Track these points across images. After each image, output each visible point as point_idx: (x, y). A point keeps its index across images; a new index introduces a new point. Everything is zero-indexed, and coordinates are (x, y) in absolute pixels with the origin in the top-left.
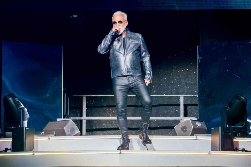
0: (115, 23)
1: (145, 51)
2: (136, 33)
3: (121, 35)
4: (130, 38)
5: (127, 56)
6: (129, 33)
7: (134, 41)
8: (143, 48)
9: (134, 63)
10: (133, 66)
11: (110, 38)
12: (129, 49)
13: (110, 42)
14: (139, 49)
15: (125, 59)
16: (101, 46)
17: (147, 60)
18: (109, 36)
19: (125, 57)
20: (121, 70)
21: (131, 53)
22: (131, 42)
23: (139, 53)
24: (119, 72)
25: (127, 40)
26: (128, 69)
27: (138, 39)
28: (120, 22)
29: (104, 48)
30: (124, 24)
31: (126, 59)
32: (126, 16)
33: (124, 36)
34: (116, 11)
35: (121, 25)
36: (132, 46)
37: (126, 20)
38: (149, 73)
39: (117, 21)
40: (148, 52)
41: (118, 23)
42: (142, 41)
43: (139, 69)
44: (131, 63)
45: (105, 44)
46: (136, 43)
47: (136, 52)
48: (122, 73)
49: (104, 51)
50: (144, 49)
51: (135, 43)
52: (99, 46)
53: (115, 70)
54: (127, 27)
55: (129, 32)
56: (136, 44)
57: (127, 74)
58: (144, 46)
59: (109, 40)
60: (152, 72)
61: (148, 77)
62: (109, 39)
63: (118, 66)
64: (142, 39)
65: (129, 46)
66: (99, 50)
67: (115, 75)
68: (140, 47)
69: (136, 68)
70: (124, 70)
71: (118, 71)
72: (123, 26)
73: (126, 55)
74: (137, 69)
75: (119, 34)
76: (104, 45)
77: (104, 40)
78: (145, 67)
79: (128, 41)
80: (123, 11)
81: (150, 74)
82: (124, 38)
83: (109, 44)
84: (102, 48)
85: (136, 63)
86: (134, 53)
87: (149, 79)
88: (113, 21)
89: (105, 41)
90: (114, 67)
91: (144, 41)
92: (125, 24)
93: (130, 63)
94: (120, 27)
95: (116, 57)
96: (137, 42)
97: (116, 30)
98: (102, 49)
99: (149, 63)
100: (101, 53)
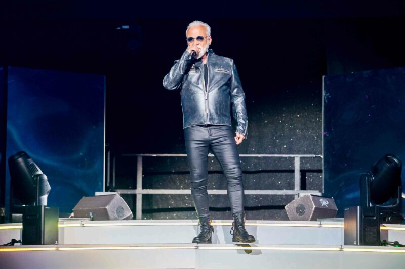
0: (191, 39)
1: (237, 87)
2: (225, 58)
3: (201, 59)
4: (214, 65)
5: (209, 94)
6: (214, 57)
7: (221, 69)
8: (234, 82)
9: (220, 105)
10: (220, 109)
11: (184, 65)
12: (213, 82)
13: (183, 70)
14: (228, 84)
15: (206, 98)
16: (168, 77)
17: (239, 102)
18: (182, 62)
19: (206, 96)
20: (200, 116)
21: (217, 89)
22: (216, 71)
23: (229, 90)
24: (196, 119)
25: (211, 67)
26: (210, 115)
27: (226, 67)
28: (200, 38)
29: (174, 80)
30: (206, 43)
31: (208, 97)
32: (208, 28)
33: (205, 61)
34: (192, 21)
35: (201, 43)
36: (218, 77)
37: (209, 35)
38: (243, 122)
39: (195, 36)
40: (242, 89)
41: (195, 40)
42: (234, 71)
43: (227, 115)
44: (216, 105)
45: (175, 75)
46: (225, 73)
47: (224, 87)
48: (202, 120)
49: (173, 86)
50: (236, 84)
51: (222, 73)
52: (165, 77)
53: (190, 115)
54: (210, 47)
55: (213, 55)
56: (225, 75)
57: (209, 123)
58: (236, 78)
59: (183, 68)
60: (247, 121)
61: (242, 129)
62: (182, 66)
63: (194, 110)
64: (233, 67)
65: (213, 77)
66: (165, 84)
67: (190, 124)
68: (230, 79)
69: (224, 113)
70: (205, 116)
71: (195, 117)
72: (204, 45)
73: (208, 92)
74: (226, 116)
75: (198, 58)
76: (173, 75)
77: (173, 68)
78: (236, 112)
79: (211, 70)
80: (204, 21)
81: (244, 125)
82: (205, 65)
83: (182, 73)
84: (169, 81)
85: (223, 105)
86: (222, 90)
87: (243, 132)
88: (188, 36)
89: (175, 70)
90: (188, 111)
91: (236, 71)
92: (208, 42)
93: (214, 104)
94: (199, 47)
95: (193, 94)
96: (227, 72)
97: (193, 51)
98: (171, 83)
99: (243, 107)
100: (169, 88)
